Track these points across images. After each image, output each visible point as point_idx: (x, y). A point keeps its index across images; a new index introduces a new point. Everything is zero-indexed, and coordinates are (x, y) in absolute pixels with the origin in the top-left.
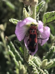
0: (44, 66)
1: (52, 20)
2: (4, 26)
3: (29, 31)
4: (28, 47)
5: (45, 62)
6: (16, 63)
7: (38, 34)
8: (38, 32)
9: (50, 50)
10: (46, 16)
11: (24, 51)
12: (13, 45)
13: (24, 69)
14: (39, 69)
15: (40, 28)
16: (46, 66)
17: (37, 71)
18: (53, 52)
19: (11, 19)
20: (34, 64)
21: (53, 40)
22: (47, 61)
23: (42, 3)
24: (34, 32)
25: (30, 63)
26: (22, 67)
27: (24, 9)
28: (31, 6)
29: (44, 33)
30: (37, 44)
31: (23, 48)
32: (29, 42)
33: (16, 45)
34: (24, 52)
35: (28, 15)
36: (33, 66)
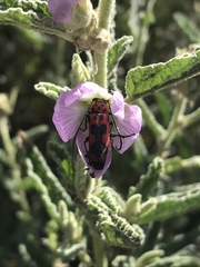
0: (133, 214)
1: (149, 88)
2: (9, 98)
3: (88, 116)
4: (85, 156)
5: (135, 201)
6: (49, 211)
7: (111, 124)
8: (111, 120)
9: (150, 171)
10: (133, 77)
11: (74, 170)
12: (41, 158)
13: (75, 224)
14: (116, 216)
15: (117, 109)
16: (138, 215)
17: (109, 219)
18: (158, 176)
19: (41, 83)
20: (103, 204)
21: (164, 142)
22: (140, 200)
23: (123, 41)
24: (102, 117)
25: (90, 202)
26: (69, 218)
27: (76, 59)
28: (92, 53)
29: (127, 121)
30: (110, 149)
31: (73, 164)
32: (87, 143)
33: (53, 154)
34: (74, 175)
35: (85, 74)
36: (100, 210)
